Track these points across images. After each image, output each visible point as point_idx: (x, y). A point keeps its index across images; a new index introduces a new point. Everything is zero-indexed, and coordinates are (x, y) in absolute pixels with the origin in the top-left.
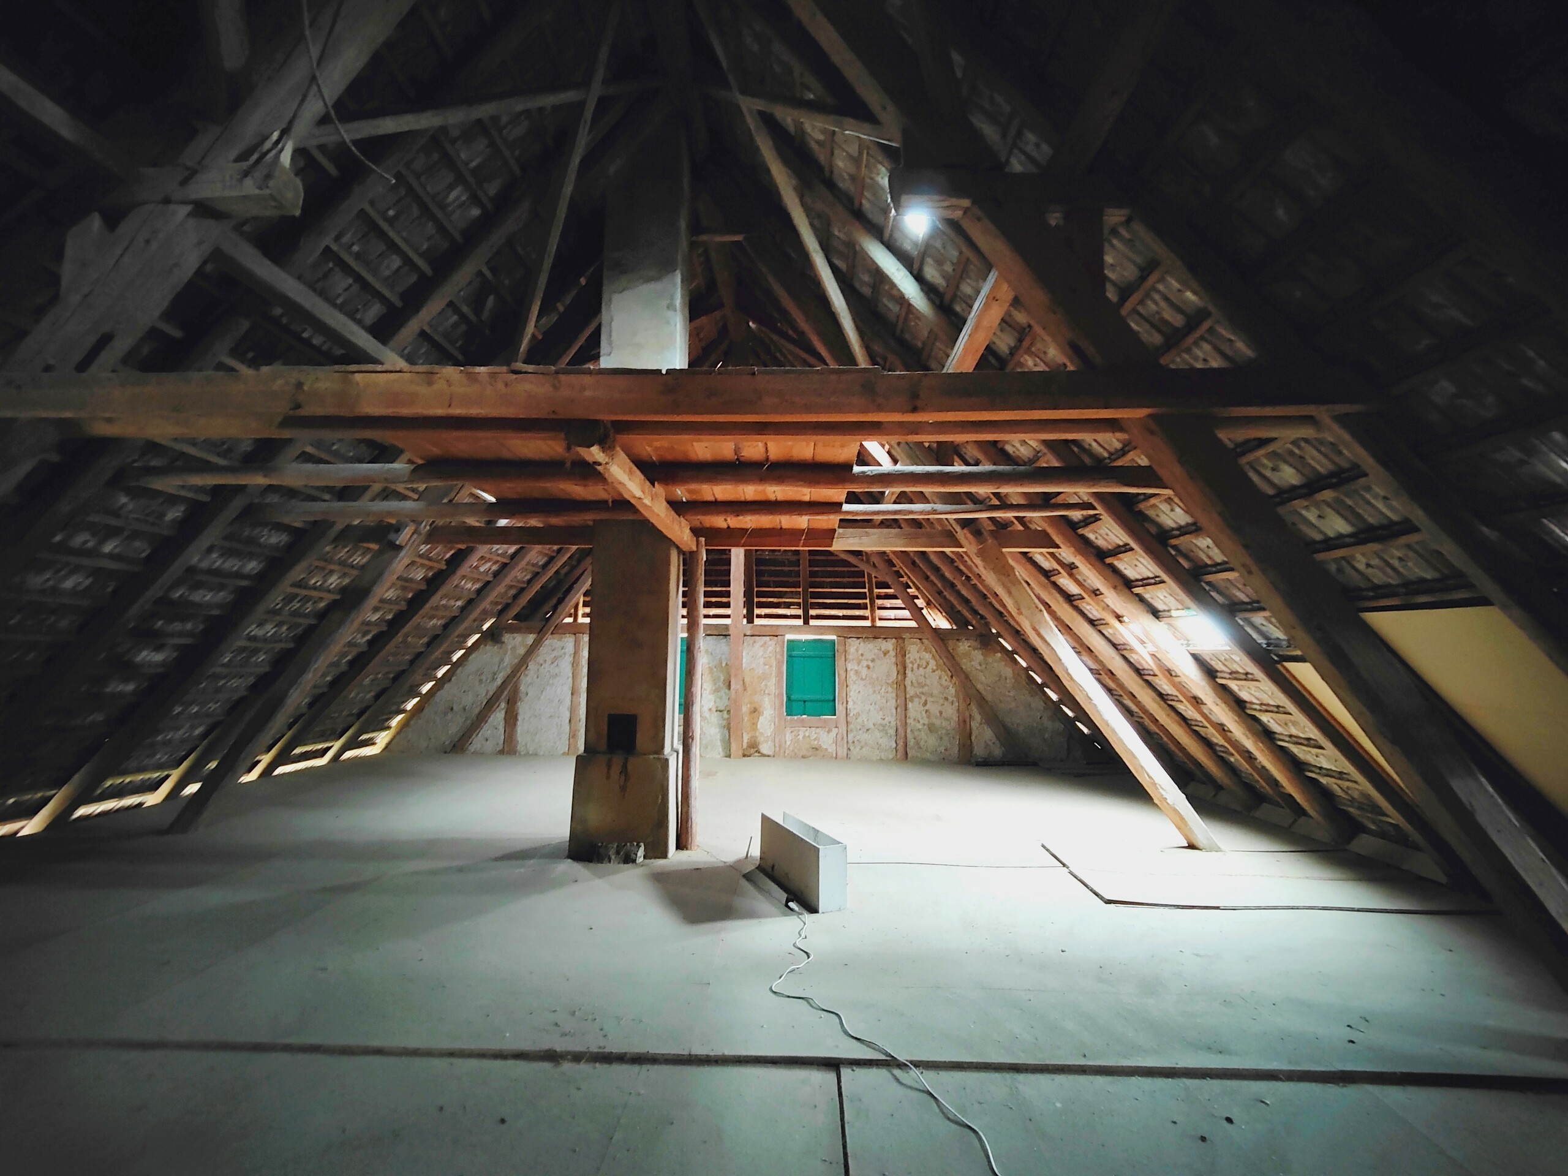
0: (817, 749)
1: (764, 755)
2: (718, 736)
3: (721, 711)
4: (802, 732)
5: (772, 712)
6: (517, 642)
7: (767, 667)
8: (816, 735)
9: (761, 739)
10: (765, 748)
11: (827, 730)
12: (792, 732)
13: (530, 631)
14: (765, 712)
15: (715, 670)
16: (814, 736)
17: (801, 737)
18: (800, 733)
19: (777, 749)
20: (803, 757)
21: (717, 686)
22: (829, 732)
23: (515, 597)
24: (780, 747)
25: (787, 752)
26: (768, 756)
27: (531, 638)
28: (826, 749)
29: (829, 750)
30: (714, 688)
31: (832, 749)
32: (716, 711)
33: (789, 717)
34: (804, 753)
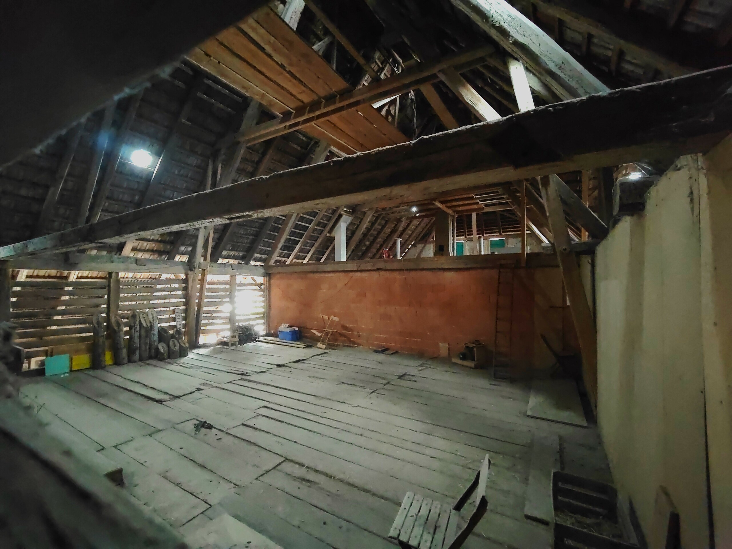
6: (420, 246)
13: (422, 243)
23: (419, 235)
27: (423, 245)
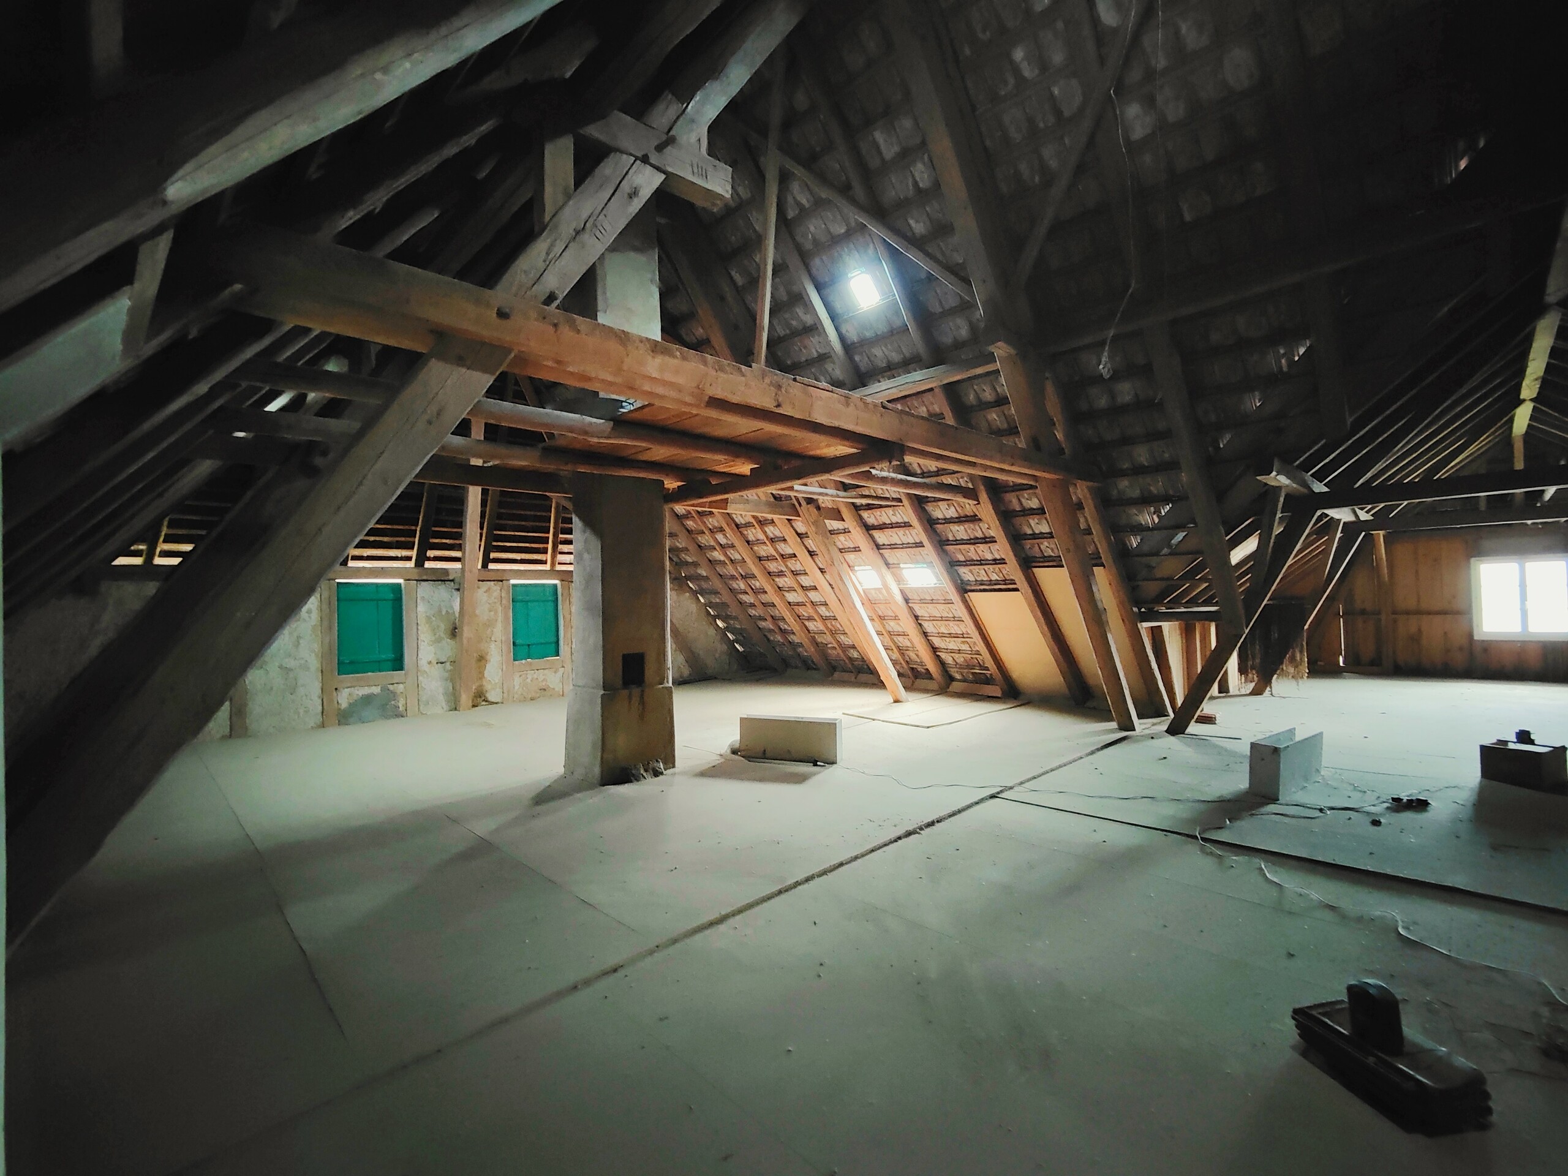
0: (545, 690)
1: (493, 703)
2: (441, 690)
3: (442, 663)
4: (531, 675)
5: (500, 658)
7: (492, 613)
8: (544, 677)
9: (487, 687)
10: (491, 697)
11: (554, 670)
12: (520, 676)
14: (492, 660)
15: (434, 619)
16: (541, 678)
17: (529, 680)
18: (528, 676)
19: (505, 695)
20: (532, 699)
21: (437, 636)
22: (555, 672)
24: (508, 692)
25: (516, 696)
26: (496, 703)
28: (554, 689)
29: (557, 689)
30: (433, 639)
31: (558, 688)
32: (437, 663)
33: (517, 662)
34: (534, 695)
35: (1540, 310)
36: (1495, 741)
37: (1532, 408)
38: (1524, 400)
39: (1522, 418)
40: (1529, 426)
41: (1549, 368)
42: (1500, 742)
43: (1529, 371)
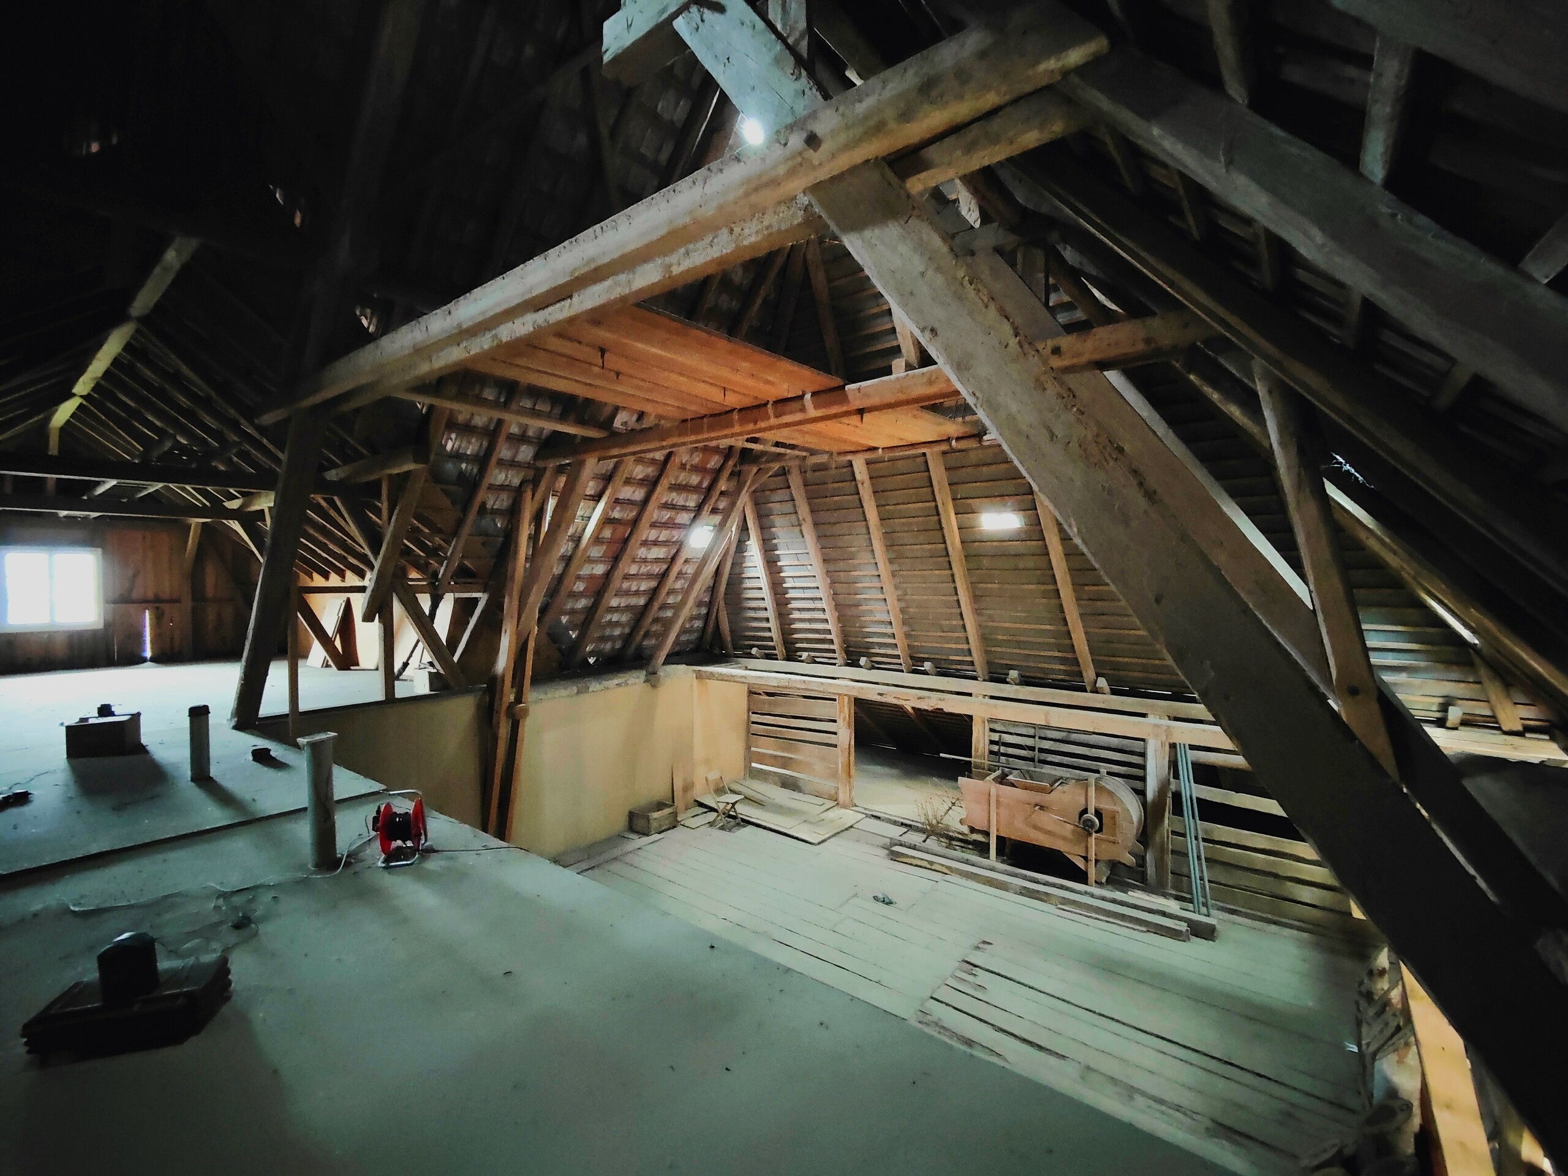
35: (118, 318)
36: (78, 720)
37: (78, 404)
38: (74, 395)
39: (64, 412)
40: (68, 421)
41: (107, 374)
42: (82, 720)
43: (91, 369)
